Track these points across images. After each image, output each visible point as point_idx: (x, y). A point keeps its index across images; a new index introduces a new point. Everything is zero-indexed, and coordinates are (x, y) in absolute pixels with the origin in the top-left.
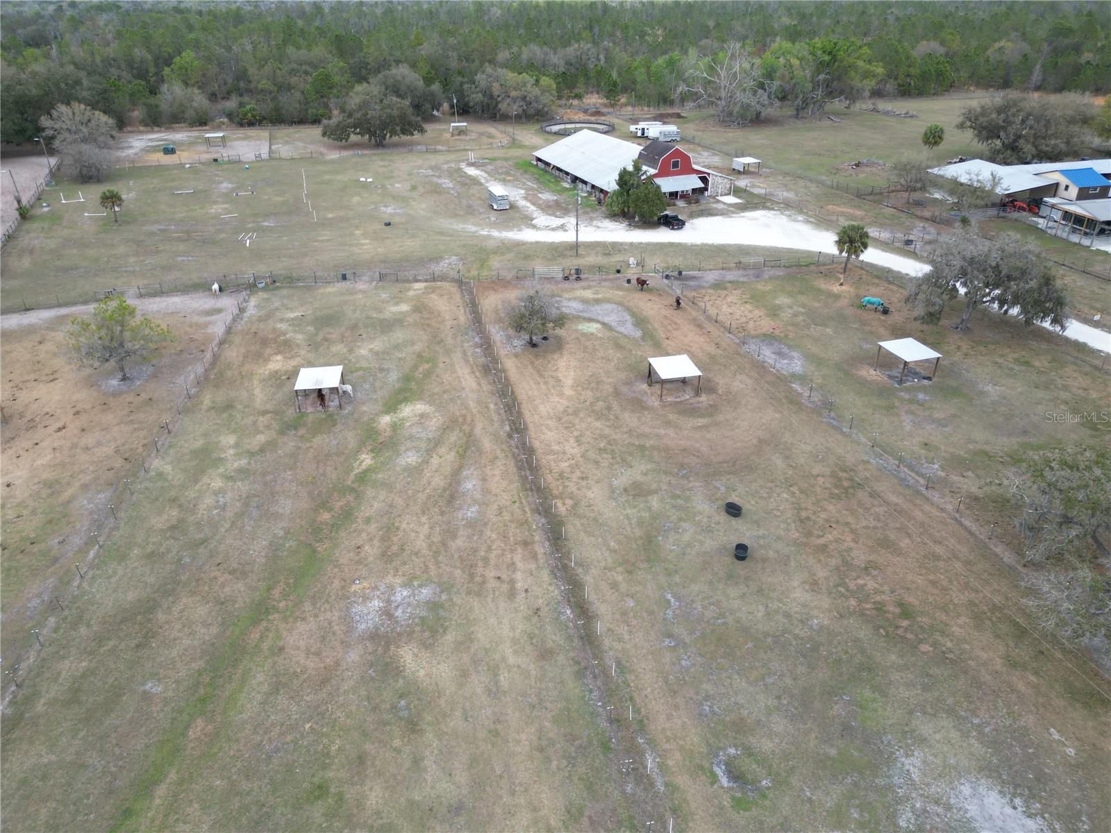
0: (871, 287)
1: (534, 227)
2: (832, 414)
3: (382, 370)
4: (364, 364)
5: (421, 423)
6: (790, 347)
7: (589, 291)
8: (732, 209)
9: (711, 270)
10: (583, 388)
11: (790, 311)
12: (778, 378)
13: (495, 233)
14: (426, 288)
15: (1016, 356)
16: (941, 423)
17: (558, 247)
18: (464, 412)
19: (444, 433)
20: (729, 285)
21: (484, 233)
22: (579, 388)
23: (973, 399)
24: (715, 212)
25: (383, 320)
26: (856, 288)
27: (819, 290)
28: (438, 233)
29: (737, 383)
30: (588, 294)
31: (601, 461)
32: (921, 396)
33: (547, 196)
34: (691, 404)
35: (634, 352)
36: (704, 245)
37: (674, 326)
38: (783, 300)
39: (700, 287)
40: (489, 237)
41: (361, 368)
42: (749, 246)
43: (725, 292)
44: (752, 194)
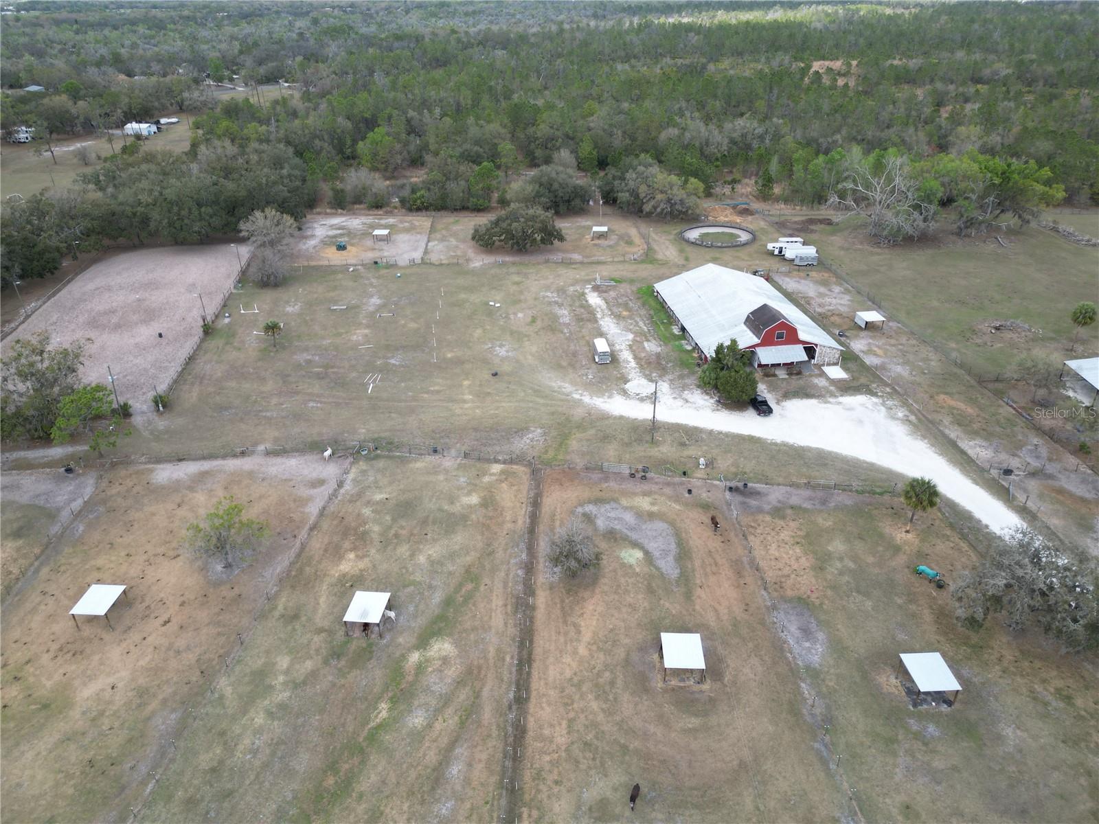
0: (939, 541)
1: (625, 393)
2: (827, 738)
3: (430, 587)
4: (418, 577)
5: (441, 671)
6: (819, 622)
7: (648, 499)
8: (832, 388)
9: (779, 485)
10: (598, 647)
11: (839, 565)
12: (791, 669)
13: (587, 399)
14: (502, 472)
15: (1059, 683)
16: (936, 777)
17: (638, 427)
18: (481, 661)
19: (456, 688)
20: (789, 511)
21: (577, 396)
22: (594, 648)
23: (985, 744)
24: (813, 392)
25: (451, 515)
26: (922, 541)
27: (881, 536)
28: (535, 391)
29: (747, 670)
30: (644, 503)
31: (582, 760)
32: (932, 729)
33: (652, 347)
34: (693, 693)
35: (662, 602)
36: (785, 444)
37: (714, 568)
38: (837, 546)
39: (760, 510)
40: (579, 403)
41: (413, 583)
42: (830, 453)
43: (782, 523)
44: (863, 364)
